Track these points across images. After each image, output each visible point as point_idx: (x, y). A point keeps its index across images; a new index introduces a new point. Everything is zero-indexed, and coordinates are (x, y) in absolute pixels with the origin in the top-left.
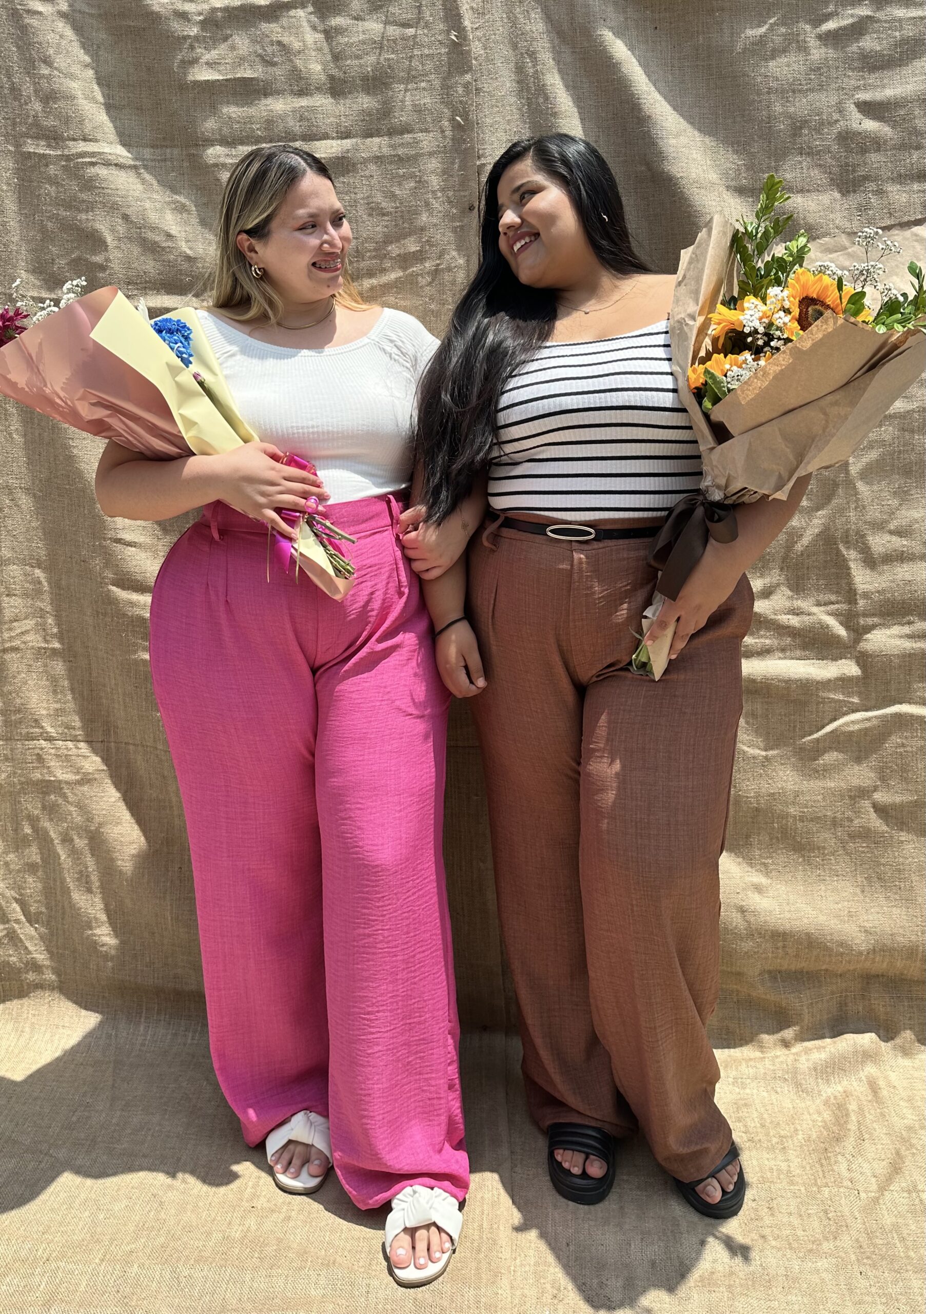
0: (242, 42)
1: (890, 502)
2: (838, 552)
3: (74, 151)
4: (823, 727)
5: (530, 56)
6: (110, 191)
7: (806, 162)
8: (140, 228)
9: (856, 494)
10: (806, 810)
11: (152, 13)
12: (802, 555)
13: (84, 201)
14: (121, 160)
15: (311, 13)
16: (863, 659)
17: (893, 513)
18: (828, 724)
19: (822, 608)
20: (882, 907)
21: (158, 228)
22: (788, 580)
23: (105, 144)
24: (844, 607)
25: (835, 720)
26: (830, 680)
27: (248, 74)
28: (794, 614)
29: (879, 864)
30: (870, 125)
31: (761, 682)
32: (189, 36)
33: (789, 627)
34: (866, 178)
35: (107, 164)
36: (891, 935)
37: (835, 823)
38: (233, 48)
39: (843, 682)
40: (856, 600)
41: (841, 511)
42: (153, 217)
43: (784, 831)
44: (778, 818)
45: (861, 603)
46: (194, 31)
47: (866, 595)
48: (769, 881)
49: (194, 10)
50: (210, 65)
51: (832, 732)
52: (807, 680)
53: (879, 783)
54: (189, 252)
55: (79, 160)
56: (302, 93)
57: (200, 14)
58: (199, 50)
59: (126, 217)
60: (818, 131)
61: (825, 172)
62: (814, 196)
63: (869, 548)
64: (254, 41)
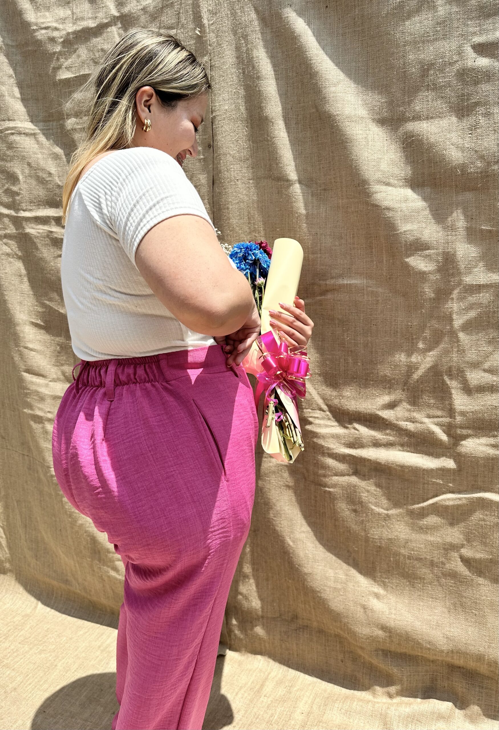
0: (83, 51)
1: (485, 349)
2: (444, 383)
3: (4, 127)
4: (428, 499)
5: (244, 38)
6: (21, 149)
7: (431, 95)
8: (36, 170)
9: (458, 341)
10: (412, 552)
11: (38, 40)
12: (418, 381)
13: (9, 156)
14: (27, 131)
15: (119, 28)
16: (458, 457)
17: (488, 357)
18: (431, 498)
19: (431, 420)
20: (462, 624)
21: (44, 169)
22: (407, 398)
23: (19, 122)
24: (448, 420)
25: (437, 496)
26: (432, 470)
27: (87, 72)
28: (411, 421)
29: (462, 597)
30: (483, 62)
31: (385, 465)
32: (56, 52)
33: (407, 430)
34: (477, 104)
35: (20, 133)
36: (466, 644)
37: (432, 564)
38: (79, 56)
39: (443, 471)
40: (455, 416)
41: (447, 352)
42: (42, 163)
43: (397, 563)
44: (394, 554)
45: (459, 419)
46: (58, 48)
47: (463, 414)
48: (385, 593)
49: (58, 36)
50: (68, 68)
51: (433, 504)
52: (416, 467)
53: (465, 543)
54: (60, 183)
55: (6, 132)
57: (62, 37)
58: (62, 60)
59: (29, 164)
60: (442, 71)
61: (446, 102)
62: (436, 121)
63: (467, 381)
64: (89, 50)
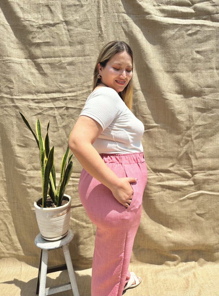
0: (47, 33)
2: (189, 157)
3: (5, 59)
6: (14, 69)
7: (183, 65)
8: (22, 79)
9: (193, 143)
10: (181, 215)
11: (24, 25)
12: (181, 157)
13: (8, 72)
15: (64, 25)
16: (194, 181)
17: (202, 147)
18: (186, 195)
19: (185, 169)
20: (198, 236)
21: (26, 79)
22: (178, 163)
23: (13, 58)
24: (190, 169)
26: (187, 186)
27: (49, 41)
28: (179, 170)
29: (197, 227)
30: (198, 56)
31: (172, 186)
32: (34, 31)
33: (178, 173)
34: (197, 69)
35: (13, 62)
37: (187, 218)
41: (190, 147)
42: (25, 76)
43: (176, 220)
44: (175, 217)
45: (194, 168)
47: (195, 166)
48: (172, 231)
49: (35, 25)
50: (39, 38)
52: (182, 186)
53: (197, 209)
54: (34, 85)
56: (62, 45)
58: (36, 35)
59: (18, 76)
60: (186, 57)
61: (188, 68)
62: (185, 73)
63: (196, 156)
64: (50, 32)
